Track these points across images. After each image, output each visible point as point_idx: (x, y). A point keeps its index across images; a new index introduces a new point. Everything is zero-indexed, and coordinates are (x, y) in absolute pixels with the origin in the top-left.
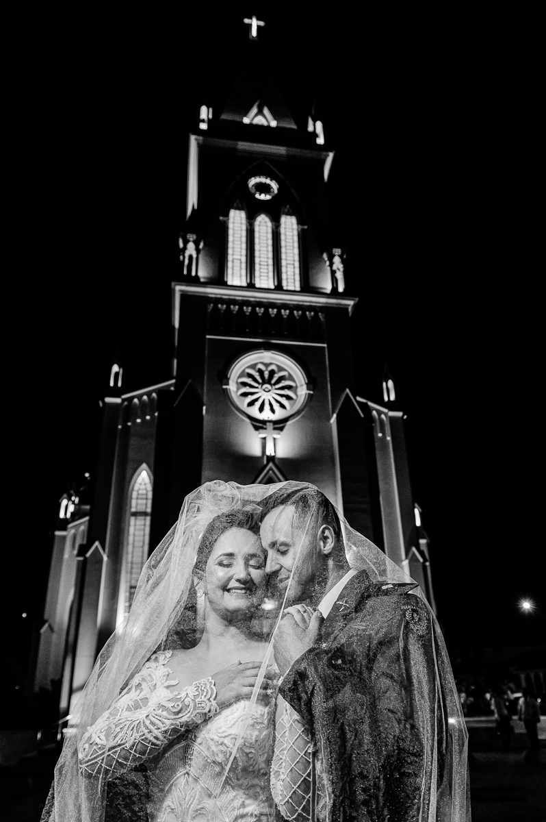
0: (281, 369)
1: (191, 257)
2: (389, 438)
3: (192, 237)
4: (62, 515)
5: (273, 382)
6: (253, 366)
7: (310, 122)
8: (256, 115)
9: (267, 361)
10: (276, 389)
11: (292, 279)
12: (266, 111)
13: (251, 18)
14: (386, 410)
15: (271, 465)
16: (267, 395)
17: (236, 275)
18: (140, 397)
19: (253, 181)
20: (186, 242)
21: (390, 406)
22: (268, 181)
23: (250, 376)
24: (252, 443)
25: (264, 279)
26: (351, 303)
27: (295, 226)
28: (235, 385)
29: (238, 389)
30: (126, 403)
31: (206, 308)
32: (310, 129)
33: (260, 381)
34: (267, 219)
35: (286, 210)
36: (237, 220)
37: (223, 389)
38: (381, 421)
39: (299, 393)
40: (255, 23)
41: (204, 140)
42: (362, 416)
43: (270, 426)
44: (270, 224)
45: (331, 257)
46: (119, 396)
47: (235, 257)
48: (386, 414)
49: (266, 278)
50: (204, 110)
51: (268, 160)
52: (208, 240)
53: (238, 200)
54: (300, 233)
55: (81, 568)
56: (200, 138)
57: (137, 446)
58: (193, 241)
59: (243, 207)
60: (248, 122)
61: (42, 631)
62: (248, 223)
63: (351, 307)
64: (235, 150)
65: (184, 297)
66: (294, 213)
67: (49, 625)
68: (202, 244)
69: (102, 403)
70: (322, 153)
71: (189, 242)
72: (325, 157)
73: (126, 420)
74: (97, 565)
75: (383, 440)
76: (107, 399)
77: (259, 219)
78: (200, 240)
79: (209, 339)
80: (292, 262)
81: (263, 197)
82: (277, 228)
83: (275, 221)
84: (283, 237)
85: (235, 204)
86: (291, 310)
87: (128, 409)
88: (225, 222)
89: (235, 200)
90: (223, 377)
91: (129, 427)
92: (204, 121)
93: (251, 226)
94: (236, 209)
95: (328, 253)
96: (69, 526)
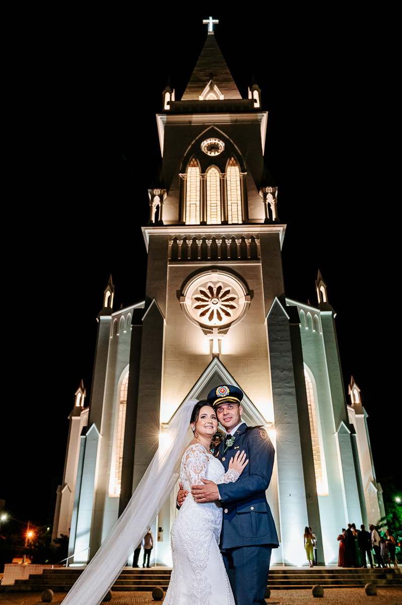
0: (226, 285)
1: (158, 207)
2: (321, 333)
3: (157, 192)
5: (220, 295)
6: (204, 285)
7: (250, 93)
8: (209, 92)
9: (215, 280)
10: (222, 301)
11: (235, 215)
12: (216, 88)
13: (208, 19)
14: (318, 311)
15: (216, 360)
16: (215, 305)
17: (192, 216)
18: (125, 314)
19: (205, 144)
20: (153, 196)
21: (323, 307)
22: (217, 142)
23: (202, 292)
24: (202, 344)
25: (214, 217)
26: (281, 229)
27: (238, 174)
28: (190, 301)
29: (193, 304)
30: (116, 319)
31: (168, 244)
32: (250, 97)
33: (210, 296)
34: (216, 171)
35: (231, 162)
36: (192, 174)
37: (181, 305)
38: (315, 321)
39: (240, 303)
40: (211, 22)
41: (167, 118)
42: (289, 318)
43: (215, 331)
44: (218, 174)
45: (265, 195)
46: (110, 315)
47: (191, 203)
48: (318, 314)
49: (216, 216)
50: (167, 96)
51: (216, 126)
52: (170, 192)
53: (194, 160)
54: (242, 178)
55: (83, 444)
56: (165, 117)
57: (124, 351)
58: (159, 195)
59: (197, 164)
60: (202, 99)
61: (63, 492)
62: (201, 175)
63: (281, 232)
64: (190, 122)
65: (152, 237)
66: (237, 163)
67: (68, 487)
68: (165, 196)
69: (98, 321)
70: (258, 114)
71: (155, 195)
72: (261, 117)
73: (116, 332)
74: (94, 442)
75: (316, 336)
76: (102, 318)
77: (210, 171)
78: (164, 194)
79: (170, 267)
80: (236, 202)
81: (213, 154)
82: (223, 177)
83: (222, 172)
84: (228, 183)
85: (192, 163)
86: (233, 239)
87: (116, 324)
88: (184, 178)
89: (192, 160)
90: (180, 294)
91: (118, 336)
92: (168, 103)
93: (203, 177)
94: (192, 166)
95: (263, 192)
96: (82, 413)
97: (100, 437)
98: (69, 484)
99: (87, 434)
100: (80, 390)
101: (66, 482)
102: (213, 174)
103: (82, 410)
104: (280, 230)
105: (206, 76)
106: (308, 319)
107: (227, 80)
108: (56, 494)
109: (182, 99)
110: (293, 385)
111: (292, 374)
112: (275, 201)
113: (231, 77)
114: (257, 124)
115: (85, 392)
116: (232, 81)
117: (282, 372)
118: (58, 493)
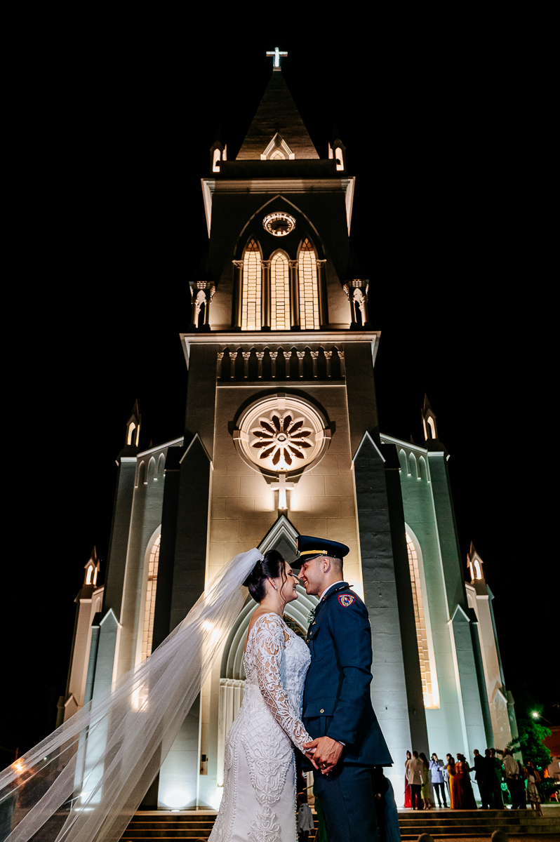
0: (297, 415)
1: (202, 306)
2: (429, 482)
3: (201, 285)
4: (88, 582)
5: (289, 429)
6: (266, 415)
7: (331, 151)
8: (273, 150)
9: (282, 407)
10: (292, 437)
11: (310, 315)
12: (283, 144)
13: (274, 50)
14: (425, 451)
16: (282, 443)
17: (250, 320)
18: (156, 455)
19: (268, 219)
20: (196, 291)
21: (431, 446)
22: (285, 217)
23: (264, 425)
24: (265, 497)
25: (281, 321)
26: (374, 337)
27: (314, 261)
28: (247, 436)
29: (251, 441)
30: (143, 461)
31: (216, 358)
32: (331, 157)
33: (275, 429)
34: (284, 257)
35: (304, 245)
36: (251, 262)
37: (234, 441)
38: (421, 465)
39: (316, 440)
40: (277, 54)
41: (216, 184)
43: (282, 478)
44: (286, 262)
45: (352, 290)
46: (135, 456)
47: (249, 300)
48: (425, 455)
49: (283, 319)
50: (217, 153)
51: (285, 195)
52: (220, 286)
53: (253, 241)
54: (319, 268)
55: (96, 637)
56: (214, 182)
57: (154, 507)
58: (204, 290)
59: (258, 247)
60: (265, 159)
61: (66, 705)
62: (263, 263)
63: (374, 341)
64: (248, 190)
65: (194, 348)
66: (312, 247)
67: (74, 698)
68: (213, 291)
69: (118, 464)
70: (342, 180)
71: (200, 290)
72: (345, 184)
73: (143, 479)
74: (111, 634)
75: (423, 485)
76: (123, 459)
77: (275, 257)
78: (211, 288)
79: (220, 390)
80: (311, 300)
81: (279, 234)
82: (294, 265)
83: (291, 259)
84: (301, 273)
85: (250, 246)
86: (307, 351)
87: (144, 468)
88: (239, 266)
89: (250, 242)
90: (233, 428)
91: (146, 486)
92: (218, 164)
93: (266, 266)
94: (251, 251)
95: (348, 286)
96: (94, 593)
97: (120, 627)
98: (75, 695)
99: (101, 624)
100: (91, 561)
101: (70, 691)
102: (280, 261)
103: (94, 590)
104: (372, 338)
105: (271, 128)
106: (411, 462)
107: (299, 134)
108: (57, 709)
109: (237, 159)
110: (391, 553)
111: (388, 539)
112: (365, 299)
113: (305, 129)
114: (341, 193)
115: (98, 564)
116: (306, 134)
117: (375, 535)
118: (59, 708)
